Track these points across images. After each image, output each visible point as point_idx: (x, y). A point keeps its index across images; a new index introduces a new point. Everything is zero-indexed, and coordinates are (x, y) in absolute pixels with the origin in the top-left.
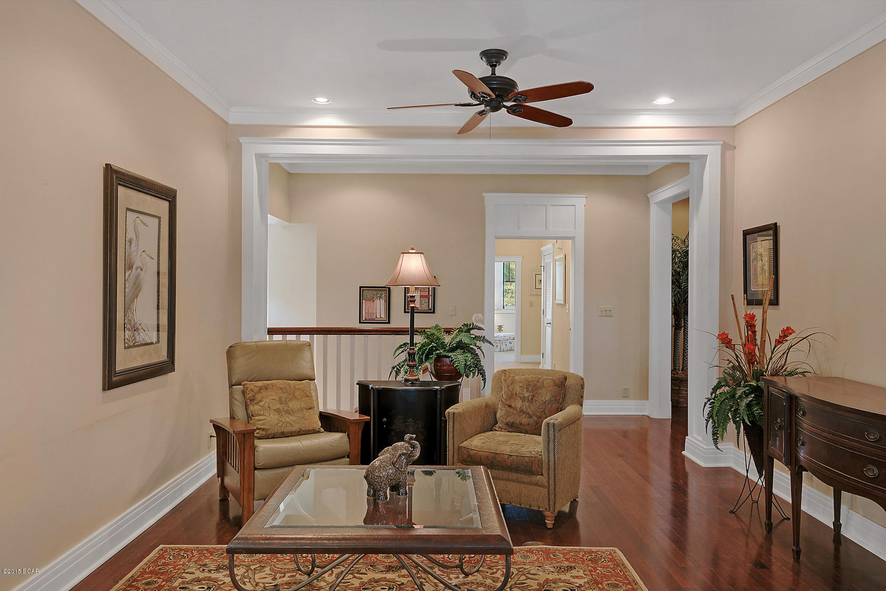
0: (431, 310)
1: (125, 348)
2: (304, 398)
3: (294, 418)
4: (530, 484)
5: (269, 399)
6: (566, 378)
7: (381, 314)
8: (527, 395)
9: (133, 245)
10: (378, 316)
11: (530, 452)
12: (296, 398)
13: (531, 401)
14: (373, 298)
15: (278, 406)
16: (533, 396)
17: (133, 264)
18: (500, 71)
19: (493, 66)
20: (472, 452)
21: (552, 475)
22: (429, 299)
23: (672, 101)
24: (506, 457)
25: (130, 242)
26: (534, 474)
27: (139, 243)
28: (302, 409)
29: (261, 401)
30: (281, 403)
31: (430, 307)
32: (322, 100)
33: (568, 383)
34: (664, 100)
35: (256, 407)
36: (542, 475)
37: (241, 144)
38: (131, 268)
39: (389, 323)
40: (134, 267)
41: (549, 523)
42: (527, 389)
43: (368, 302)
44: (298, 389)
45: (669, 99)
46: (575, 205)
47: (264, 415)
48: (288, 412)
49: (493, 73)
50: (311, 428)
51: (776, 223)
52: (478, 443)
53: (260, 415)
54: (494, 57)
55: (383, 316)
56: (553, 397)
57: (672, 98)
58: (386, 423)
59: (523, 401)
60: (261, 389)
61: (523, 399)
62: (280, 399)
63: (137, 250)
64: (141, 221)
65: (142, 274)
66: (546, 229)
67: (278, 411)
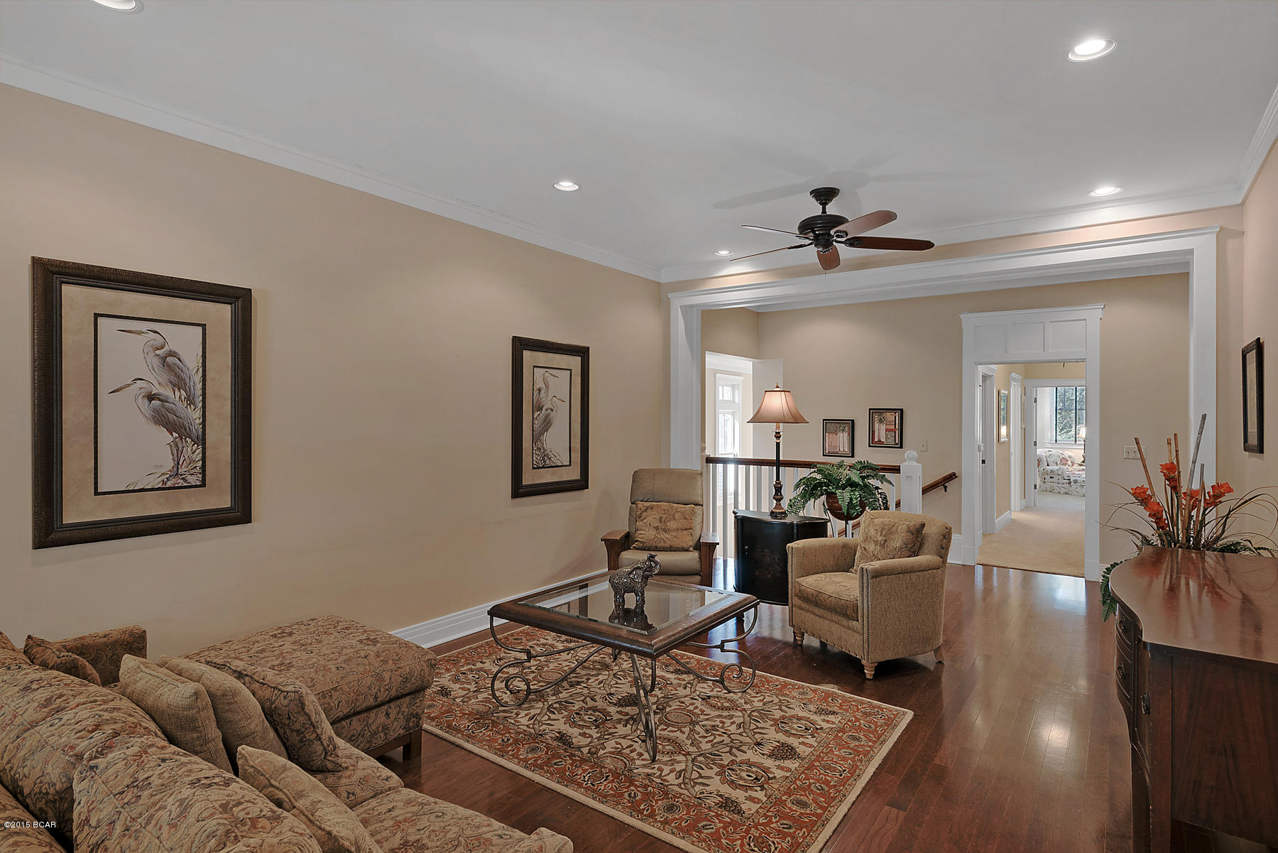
0: (897, 444)
1: (534, 468)
2: (682, 520)
3: (668, 536)
4: (849, 628)
5: (651, 518)
6: (923, 525)
7: (844, 446)
8: (880, 539)
9: (542, 392)
10: (842, 449)
11: (849, 596)
12: (674, 519)
13: (883, 546)
14: (836, 431)
15: (658, 524)
16: (886, 541)
17: (543, 407)
18: (832, 209)
19: (824, 204)
20: (802, 588)
21: (865, 622)
22: (895, 432)
23: (1118, 190)
24: (827, 597)
25: (539, 390)
26: (850, 619)
27: (549, 391)
28: (677, 530)
29: (645, 518)
30: (661, 522)
31: (897, 442)
32: (724, 253)
33: (925, 530)
34: (1105, 190)
35: (641, 523)
36: (858, 621)
37: (669, 299)
38: (540, 409)
39: (853, 456)
40: (544, 409)
41: (869, 673)
42: (881, 532)
43: (831, 435)
44: (678, 512)
45: (1114, 188)
46: (1085, 320)
47: (644, 530)
48: (665, 530)
49: (824, 211)
50: (680, 546)
51: (1259, 339)
52: (811, 582)
53: (641, 530)
54: (824, 195)
55: (846, 449)
56: (905, 544)
57: (1118, 187)
58: (747, 550)
59: (876, 545)
60: (647, 508)
61: (876, 542)
62: (661, 518)
63: (547, 396)
64: (551, 374)
65: (553, 414)
66: (1044, 351)
67: (657, 528)
